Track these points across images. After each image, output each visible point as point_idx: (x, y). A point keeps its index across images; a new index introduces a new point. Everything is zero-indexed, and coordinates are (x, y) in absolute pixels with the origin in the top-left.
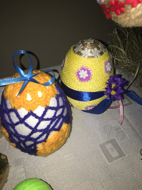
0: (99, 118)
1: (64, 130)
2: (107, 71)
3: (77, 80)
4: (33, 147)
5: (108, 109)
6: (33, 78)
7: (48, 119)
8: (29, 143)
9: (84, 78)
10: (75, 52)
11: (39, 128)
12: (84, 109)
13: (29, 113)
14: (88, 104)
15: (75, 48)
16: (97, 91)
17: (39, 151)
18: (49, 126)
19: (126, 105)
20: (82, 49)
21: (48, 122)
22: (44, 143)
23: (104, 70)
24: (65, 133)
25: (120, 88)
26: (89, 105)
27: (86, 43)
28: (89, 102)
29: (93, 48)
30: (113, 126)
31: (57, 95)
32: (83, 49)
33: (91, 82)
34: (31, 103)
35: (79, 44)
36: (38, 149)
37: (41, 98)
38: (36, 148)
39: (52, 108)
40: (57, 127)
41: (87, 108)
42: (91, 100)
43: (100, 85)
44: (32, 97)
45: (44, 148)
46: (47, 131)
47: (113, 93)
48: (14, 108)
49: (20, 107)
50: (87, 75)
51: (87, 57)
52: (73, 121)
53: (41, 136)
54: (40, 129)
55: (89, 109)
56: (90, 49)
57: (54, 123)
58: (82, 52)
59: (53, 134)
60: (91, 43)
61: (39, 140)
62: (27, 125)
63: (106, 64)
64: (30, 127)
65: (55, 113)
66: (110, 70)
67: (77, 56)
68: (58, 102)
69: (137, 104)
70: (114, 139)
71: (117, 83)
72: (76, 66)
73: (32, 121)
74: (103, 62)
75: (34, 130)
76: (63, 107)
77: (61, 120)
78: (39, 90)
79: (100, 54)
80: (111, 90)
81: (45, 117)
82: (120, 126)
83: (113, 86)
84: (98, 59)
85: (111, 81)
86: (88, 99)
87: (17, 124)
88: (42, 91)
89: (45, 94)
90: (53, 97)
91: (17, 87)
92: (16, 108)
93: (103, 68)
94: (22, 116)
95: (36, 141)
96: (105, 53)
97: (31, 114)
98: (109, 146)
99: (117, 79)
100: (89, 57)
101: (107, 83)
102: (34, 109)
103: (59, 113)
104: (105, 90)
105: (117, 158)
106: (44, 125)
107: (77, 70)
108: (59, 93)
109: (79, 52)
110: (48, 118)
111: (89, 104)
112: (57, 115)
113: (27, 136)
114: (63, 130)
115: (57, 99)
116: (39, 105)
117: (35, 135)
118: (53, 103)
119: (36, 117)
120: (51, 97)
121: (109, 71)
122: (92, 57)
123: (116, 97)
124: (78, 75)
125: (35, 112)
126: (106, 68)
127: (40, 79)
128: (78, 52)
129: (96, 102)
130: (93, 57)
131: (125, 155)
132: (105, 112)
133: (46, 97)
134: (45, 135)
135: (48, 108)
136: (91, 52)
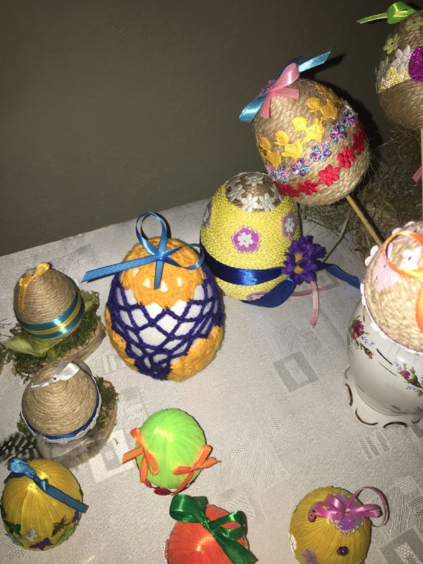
0: (273, 314)
1: (215, 336)
2: (285, 233)
3: (234, 250)
4: (165, 365)
5: (291, 297)
6: (169, 256)
7: (191, 320)
8: (159, 358)
9: (247, 246)
10: (229, 199)
11: (178, 333)
12: (245, 299)
13: (163, 310)
14: (252, 289)
15: (229, 190)
16: (270, 267)
17: (174, 371)
18: (192, 331)
19: (327, 288)
20: (242, 195)
21: (191, 325)
22: (183, 357)
23: (281, 233)
24: (215, 341)
25: (310, 261)
26: (254, 292)
27: (250, 185)
28: (255, 286)
29: (262, 195)
30: (299, 329)
31: (204, 281)
32: (244, 196)
33: (258, 252)
34: (167, 295)
35: (237, 185)
36: (172, 367)
37: (181, 287)
38: (169, 365)
39: (197, 303)
40: (203, 332)
41: (250, 296)
42: (258, 283)
43: (274, 257)
44: (167, 286)
45: (183, 366)
46: (189, 339)
47: (298, 270)
48: (141, 303)
49: (150, 302)
50: (251, 242)
51: (250, 210)
52: (226, 322)
53: (179, 346)
54: (179, 335)
55: (255, 298)
56: (258, 195)
57: (200, 325)
58: (243, 201)
59: (198, 343)
60: (258, 185)
61: (176, 353)
62: (160, 329)
63: (284, 221)
64: (165, 333)
65: (202, 310)
66: (292, 231)
67: (234, 207)
68: (206, 291)
69: (347, 285)
70: (300, 353)
71: (304, 253)
72: (232, 224)
73: (168, 323)
74: (280, 218)
75: (170, 337)
76: (212, 299)
77: (210, 319)
78: (179, 275)
79: (273, 204)
80: (295, 265)
81: (188, 317)
82: (312, 329)
83: (298, 257)
84: (270, 214)
85: (294, 250)
86: (253, 281)
87: (144, 327)
88: (183, 276)
89: (187, 281)
90: (199, 284)
91: (145, 270)
92: (144, 303)
93: (280, 228)
94: (153, 316)
95: (171, 355)
96: (283, 202)
97: (167, 312)
98: (291, 366)
99: (304, 245)
100: (255, 210)
101: (286, 254)
102: (172, 305)
103: (207, 310)
104: (282, 265)
105: (303, 384)
106: (185, 329)
107: (233, 232)
108: (206, 278)
109: (238, 201)
110: (191, 318)
111: (255, 289)
112: (204, 313)
113: (158, 346)
114: (212, 337)
115: (204, 287)
116: (179, 298)
117: (171, 345)
118: (199, 294)
119: (174, 316)
120: (196, 285)
121: (290, 232)
122: (261, 210)
123: (304, 276)
124: (236, 241)
125: (172, 309)
126: (285, 229)
127: (178, 257)
128: (235, 199)
129: (269, 285)
130: (263, 210)
131: (317, 379)
132: (284, 303)
133: (190, 286)
134: (186, 345)
135: (191, 303)
136: (258, 202)
